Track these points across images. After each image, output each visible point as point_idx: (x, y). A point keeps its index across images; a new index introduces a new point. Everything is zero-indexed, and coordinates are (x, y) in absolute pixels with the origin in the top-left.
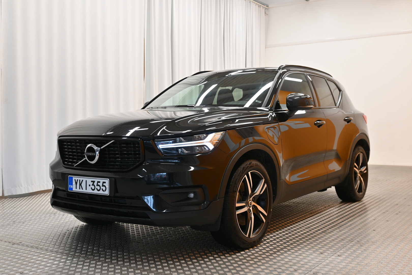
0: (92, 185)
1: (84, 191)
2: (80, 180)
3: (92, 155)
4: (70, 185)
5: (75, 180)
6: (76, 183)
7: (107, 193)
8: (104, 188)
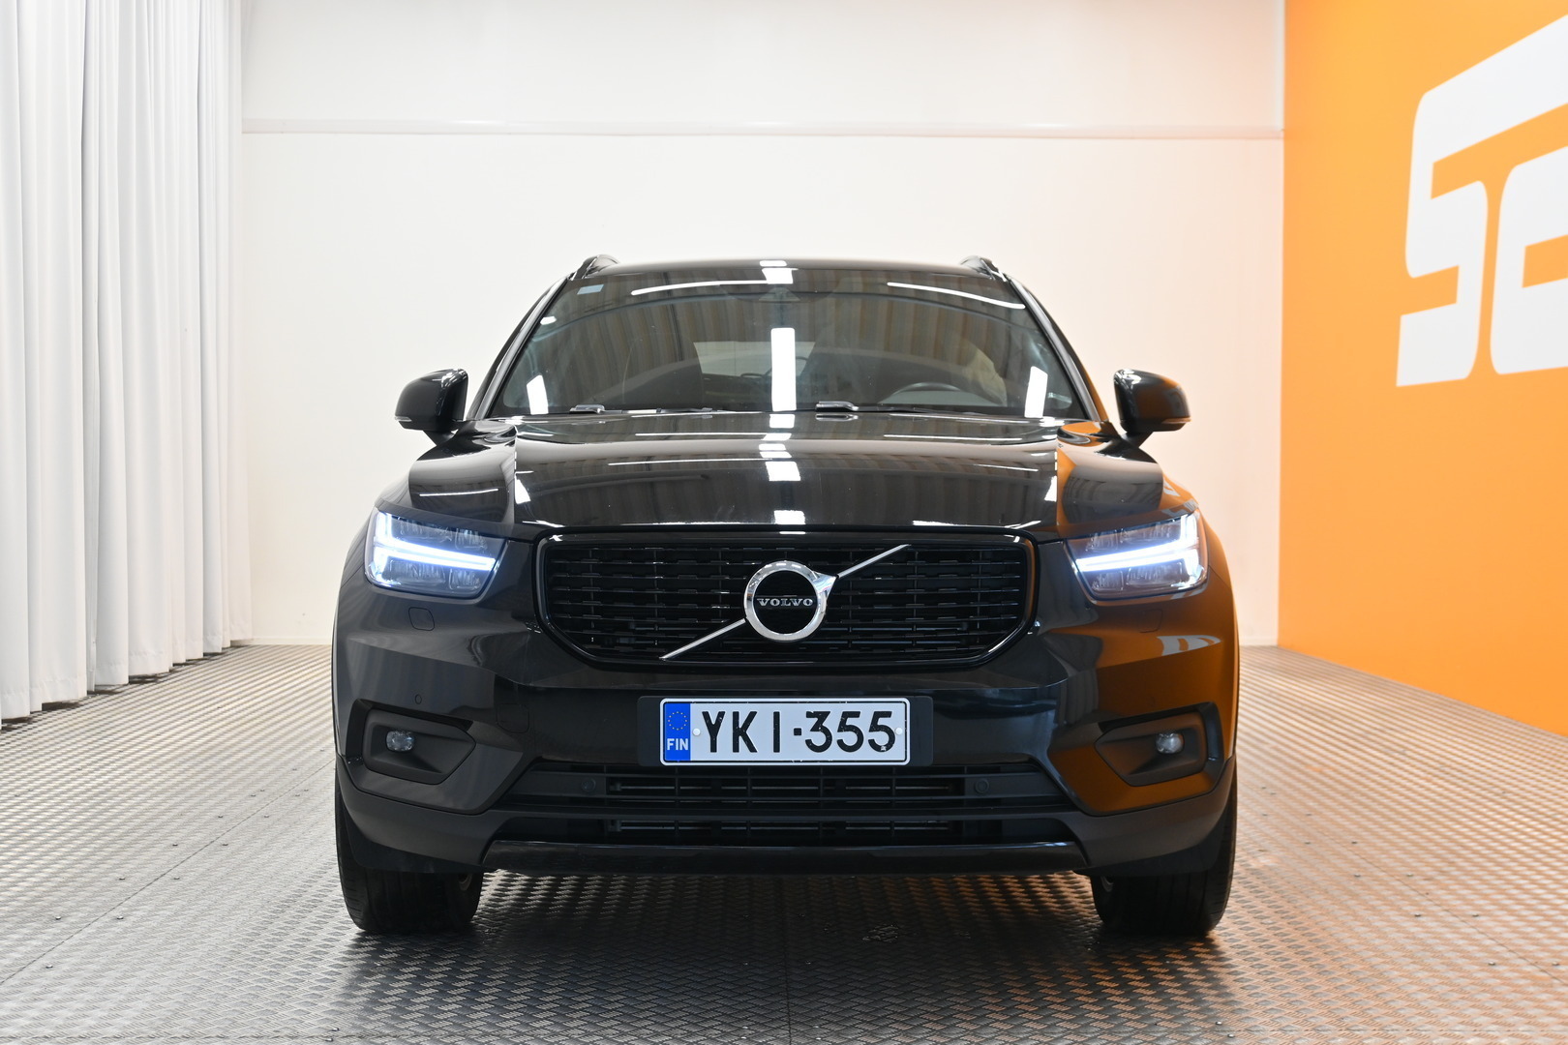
0: (815, 729)
1: (764, 755)
2: (736, 715)
4: (669, 740)
5: (706, 715)
6: (713, 729)
7: (899, 754)
8: (881, 738)
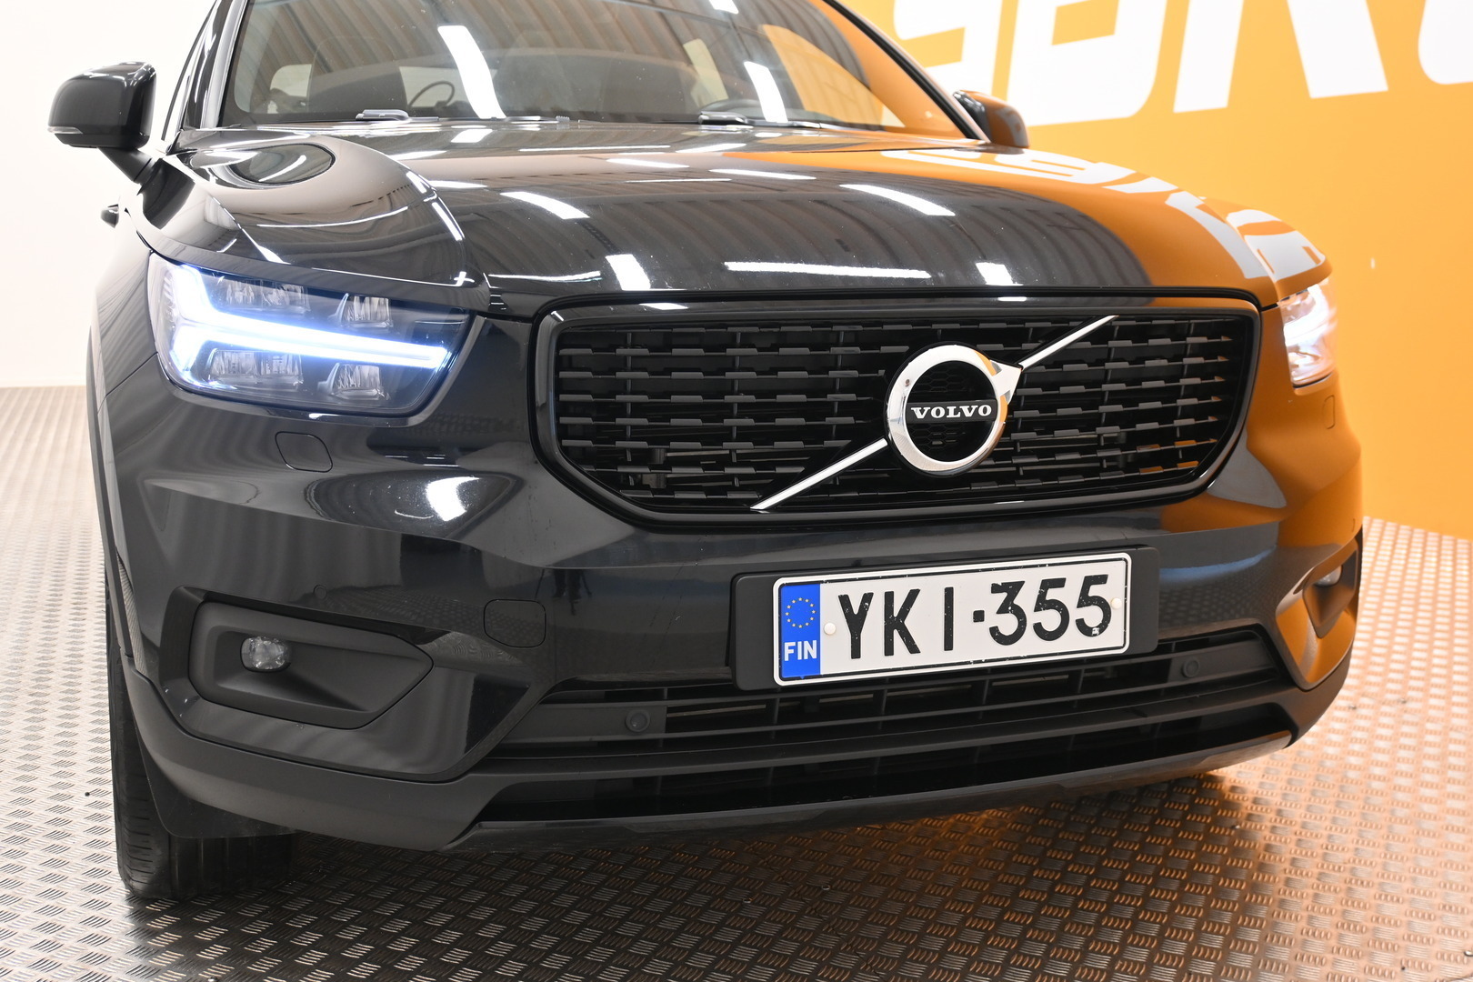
0: (1003, 610)
1: (932, 656)
2: (889, 597)
3: (968, 414)
4: (787, 645)
5: (845, 601)
6: (855, 622)
7: (1115, 639)
8: (1093, 615)
